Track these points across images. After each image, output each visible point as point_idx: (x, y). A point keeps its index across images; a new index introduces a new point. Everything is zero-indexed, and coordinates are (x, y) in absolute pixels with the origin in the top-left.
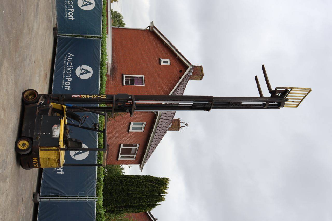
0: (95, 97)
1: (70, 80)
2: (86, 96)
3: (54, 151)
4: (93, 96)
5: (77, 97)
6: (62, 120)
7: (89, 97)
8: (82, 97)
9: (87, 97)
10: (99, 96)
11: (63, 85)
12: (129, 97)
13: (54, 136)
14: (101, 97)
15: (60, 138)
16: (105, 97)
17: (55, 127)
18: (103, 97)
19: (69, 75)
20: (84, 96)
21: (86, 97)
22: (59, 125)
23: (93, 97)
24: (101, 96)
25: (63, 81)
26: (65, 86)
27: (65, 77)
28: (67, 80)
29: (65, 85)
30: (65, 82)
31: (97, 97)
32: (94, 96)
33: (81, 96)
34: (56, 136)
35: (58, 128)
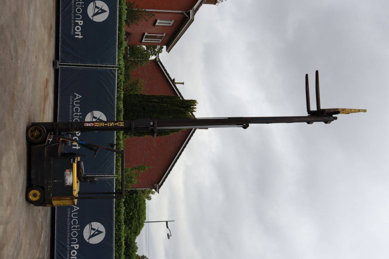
0: (111, 125)
1: (81, 23)
2: (100, 123)
3: (68, 200)
4: (108, 123)
5: (90, 125)
6: (74, 163)
7: (103, 126)
8: (96, 126)
9: (102, 125)
10: (115, 124)
11: (73, 31)
12: (151, 124)
13: (66, 184)
14: (118, 125)
15: (74, 187)
16: (123, 124)
17: (67, 172)
18: (121, 124)
19: (79, 17)
20: (98, 123)
21: (100, 126)
22: (72, 170)
23: (108, 126)
24: (118, 123)
25: (73, 24)
26: (76, 33)
27: (75, 20)
28: (77, 24)
29: (75, 31)
30: (75, 26)
31: (113, 125)
32: (110, 123)
33: (95, 123)
34: (69, 184)
35: (70, 174)
